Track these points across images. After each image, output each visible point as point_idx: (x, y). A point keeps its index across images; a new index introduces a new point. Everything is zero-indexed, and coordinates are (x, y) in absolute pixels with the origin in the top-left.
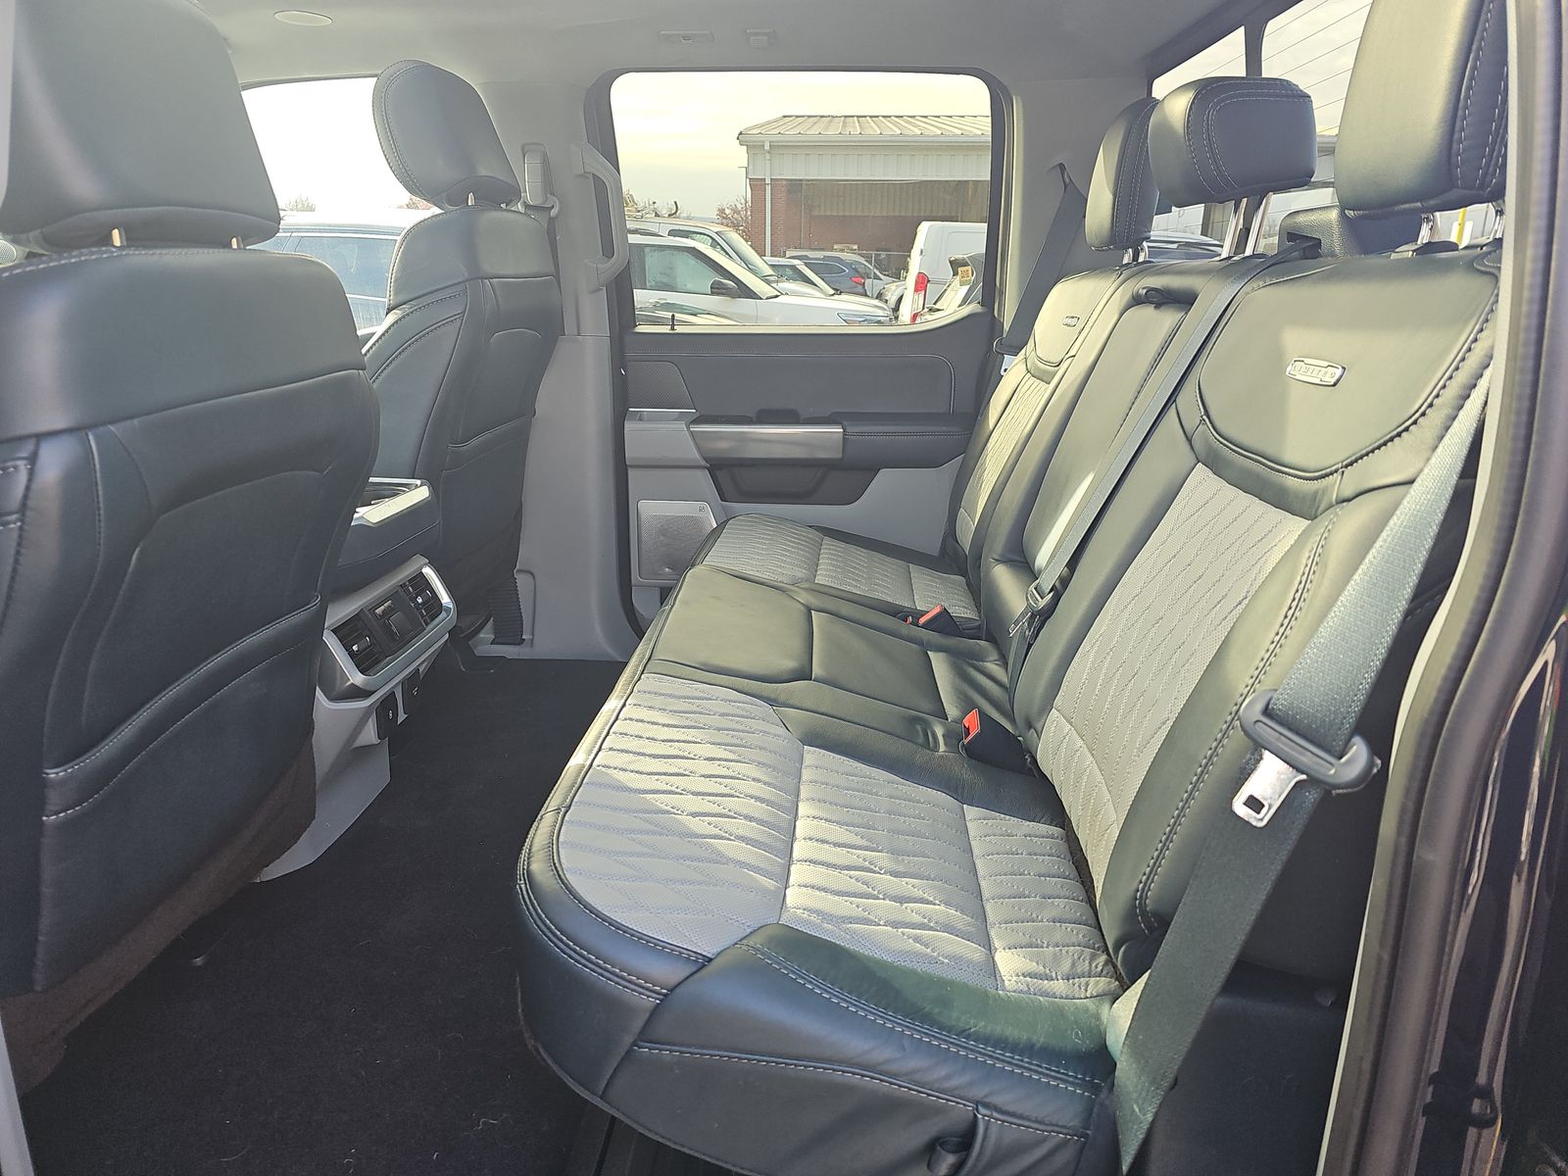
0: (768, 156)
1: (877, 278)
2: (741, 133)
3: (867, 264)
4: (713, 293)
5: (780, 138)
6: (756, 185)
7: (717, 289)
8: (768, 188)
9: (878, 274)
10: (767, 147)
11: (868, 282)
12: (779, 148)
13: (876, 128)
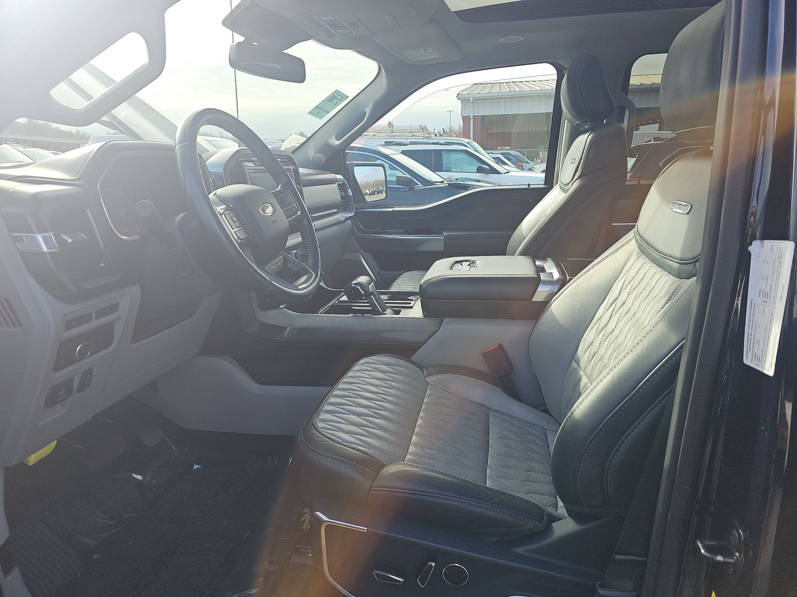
0: (472, 104)
1: (527, 162)
2: (458, 94)
3: (522, 156)
4: (478, 172)
5: (478, 95)
6: (466, 119)
7: (480, 170)
8: (472, 121)
9: (528, 160)
10: (472, 100)
11: (524, 164)
12: (478, 100)
13: (517, 88)
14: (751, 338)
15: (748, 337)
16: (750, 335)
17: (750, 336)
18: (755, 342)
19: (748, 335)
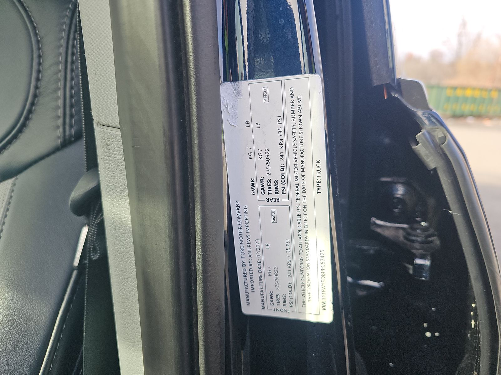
14: (251, 270)
15: (244, 270)
16: (247, 264)
17: (247, 268)
18: (264, 274)
19: (244, 266)
